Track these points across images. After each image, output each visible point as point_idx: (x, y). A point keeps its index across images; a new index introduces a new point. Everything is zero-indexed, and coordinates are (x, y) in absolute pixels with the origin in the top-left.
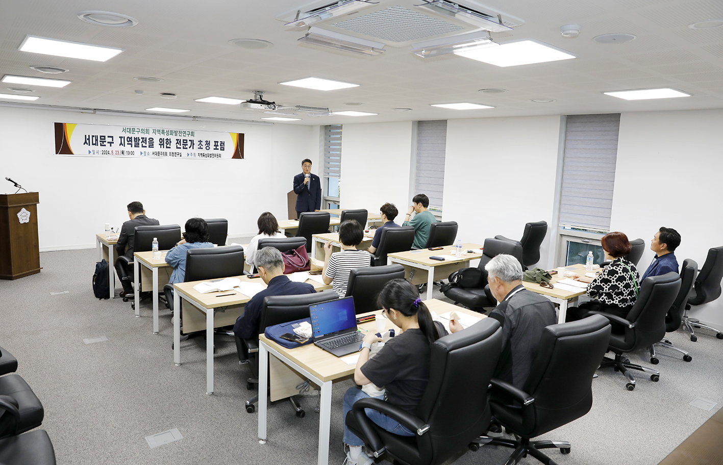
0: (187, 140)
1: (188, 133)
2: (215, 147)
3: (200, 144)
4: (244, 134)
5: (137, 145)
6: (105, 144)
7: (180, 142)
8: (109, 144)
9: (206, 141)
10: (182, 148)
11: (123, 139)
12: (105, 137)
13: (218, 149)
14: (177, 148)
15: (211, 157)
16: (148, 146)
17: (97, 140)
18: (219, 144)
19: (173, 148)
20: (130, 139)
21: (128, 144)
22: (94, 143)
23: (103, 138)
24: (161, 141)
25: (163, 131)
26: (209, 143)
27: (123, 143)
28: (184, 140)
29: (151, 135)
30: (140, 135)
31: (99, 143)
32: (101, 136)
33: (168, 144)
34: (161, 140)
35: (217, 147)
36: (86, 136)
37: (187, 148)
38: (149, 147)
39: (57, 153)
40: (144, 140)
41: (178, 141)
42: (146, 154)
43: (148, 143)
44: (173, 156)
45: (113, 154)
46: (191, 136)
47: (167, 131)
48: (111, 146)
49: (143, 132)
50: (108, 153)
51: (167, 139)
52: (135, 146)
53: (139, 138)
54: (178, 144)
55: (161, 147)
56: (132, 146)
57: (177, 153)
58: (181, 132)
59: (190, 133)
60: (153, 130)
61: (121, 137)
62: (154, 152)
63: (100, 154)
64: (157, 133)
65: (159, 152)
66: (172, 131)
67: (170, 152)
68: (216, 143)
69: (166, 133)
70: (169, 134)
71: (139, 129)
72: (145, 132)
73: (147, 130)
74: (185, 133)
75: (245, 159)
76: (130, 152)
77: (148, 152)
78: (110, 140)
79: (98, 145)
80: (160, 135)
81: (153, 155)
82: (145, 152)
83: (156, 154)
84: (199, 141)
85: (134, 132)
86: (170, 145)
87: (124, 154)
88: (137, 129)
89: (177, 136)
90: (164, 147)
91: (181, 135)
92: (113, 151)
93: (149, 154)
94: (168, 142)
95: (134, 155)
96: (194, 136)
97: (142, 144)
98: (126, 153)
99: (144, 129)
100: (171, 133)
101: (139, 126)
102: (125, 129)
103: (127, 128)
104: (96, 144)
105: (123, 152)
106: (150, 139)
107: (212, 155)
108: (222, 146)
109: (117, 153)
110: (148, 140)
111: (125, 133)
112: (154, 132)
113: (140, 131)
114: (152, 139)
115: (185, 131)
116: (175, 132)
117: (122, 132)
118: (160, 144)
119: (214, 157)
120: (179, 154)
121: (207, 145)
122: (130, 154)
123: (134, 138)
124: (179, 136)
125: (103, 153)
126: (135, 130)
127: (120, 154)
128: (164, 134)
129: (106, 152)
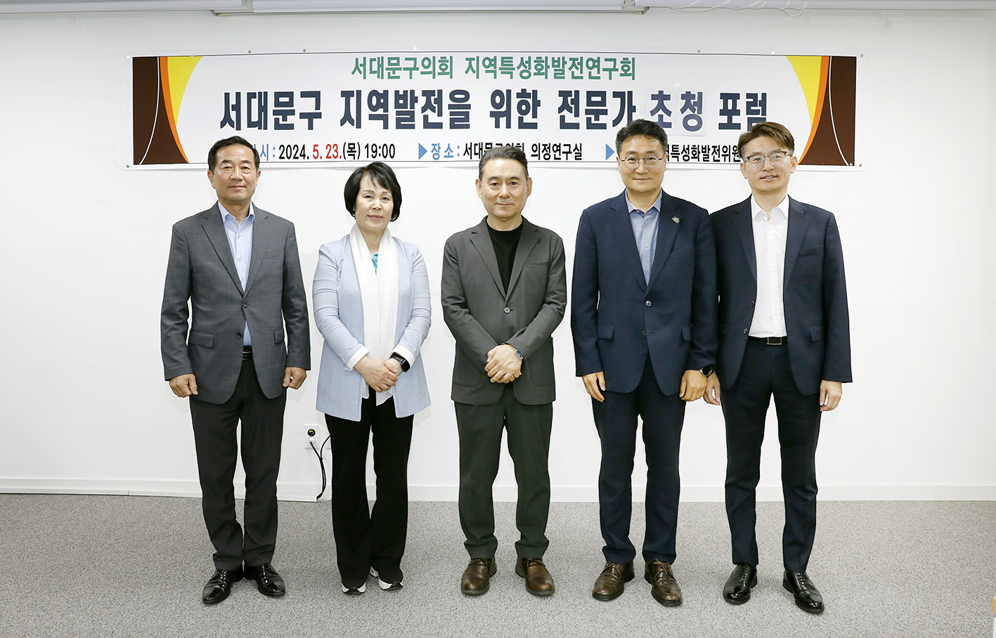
0: (603, 94)
1: (610, 65)
2: (724, 119)
3: (661, 106)
4: (854, 59)
5: (405, 122)
6: (290, 120)
7: (576, 101)
8: (306, 121)
9: (687, 96)
10: (583, 124)
11: (353, 100)
12: (290, 95)
13: (737, 126)
14: (564, 125)
15: (706, 159)
16: (446, 124)
17: (263, 109)
18: (742, 104)
19: (548, 129)
20: (379, 99)
21: (372, 117)
22: (255, 118)
23: (285, 101)
24: (498, 100)
25: (507, 61)
26: (699, 104)
27: (354, 115)
28: (590, 94)
29: (461, 81)
30: (419, 83)
31: (271, 119)
32: (278, 95)
33: (526, 112)
34: (500, 100)
35: (735, 119)
36: (227, 95)
37: (603, 126)
38: (453, 126)
39: (136, 162)
40: (433, 99)
41: (569, 100)
42: (442, 153)
43: (446, 111)
44: (547, 157)
45: (319, 157)
46: (621, 75)
47: (522, 63)
48: (311, 127)
49: (431, 69)
50: (301, 155)
51: (524, 90)
52: (399, 126)
53: (413, 92)
54: (565, 113)
55: (497, 126)
56: (386, 127)
57: (565, 145)
58: (579, 61)
59: (619, 66)
60: (467, 59)
61: (347, 95)
62: (469, 146)
63: (274, 160)
64: (482, 69)
65: (489, 146)
66: (543, 61)
67: (535, 145)
68: (730, 102)
69: (518, 68)
70: (533, 70)
71: (415, 60)
72: (438, 70)
73: (443, 60)
74: (596, 67)
75: (860, 165)
76: (380, 147)
77: (449, 148)
78: (308, 105)
79: (266, 128)
80: (495, 77)
81: (467, 157)
82: (437, 147)
83: (477, 151)
84: (654, 97)
85: (396, 71)
86: (535, 116)
87: (357, 154)
88: (407, 59)
89: (564, 78)
90: (508, 126)
91: (581, 73)
92: (317, 146)
93: (452, 152)
94: (527, 104)
95: (392, 157)
96: (633, 75)
97: (426, 117)
98: (364, 151)
99: (434, 57)
100: (539, 67)
101: (415, 49)
102: (362, 63)
103: (368, 57)
104: (261, 124)
105: (354, 148)
106: (456, 96)
107: (709, 149)
108: (757, 112)
109: (333, 152)
110: (446, 101)
111: (365, 78)
112: (470, 66)
113: (419, 65)
114: (463, 96)
115: (599, 58)
116: (556, 64)
117: (353, 73)
118: (492, 114)
119: (722, 159)
120: (572, 150)
121: (688, 112)
122: (380, 155)
123: (397, 92)
124: (573, 77)
125: (284, 155)
126: (398, 64)
127: (341, 157)
128: (511, 73)
129: (294, 152)
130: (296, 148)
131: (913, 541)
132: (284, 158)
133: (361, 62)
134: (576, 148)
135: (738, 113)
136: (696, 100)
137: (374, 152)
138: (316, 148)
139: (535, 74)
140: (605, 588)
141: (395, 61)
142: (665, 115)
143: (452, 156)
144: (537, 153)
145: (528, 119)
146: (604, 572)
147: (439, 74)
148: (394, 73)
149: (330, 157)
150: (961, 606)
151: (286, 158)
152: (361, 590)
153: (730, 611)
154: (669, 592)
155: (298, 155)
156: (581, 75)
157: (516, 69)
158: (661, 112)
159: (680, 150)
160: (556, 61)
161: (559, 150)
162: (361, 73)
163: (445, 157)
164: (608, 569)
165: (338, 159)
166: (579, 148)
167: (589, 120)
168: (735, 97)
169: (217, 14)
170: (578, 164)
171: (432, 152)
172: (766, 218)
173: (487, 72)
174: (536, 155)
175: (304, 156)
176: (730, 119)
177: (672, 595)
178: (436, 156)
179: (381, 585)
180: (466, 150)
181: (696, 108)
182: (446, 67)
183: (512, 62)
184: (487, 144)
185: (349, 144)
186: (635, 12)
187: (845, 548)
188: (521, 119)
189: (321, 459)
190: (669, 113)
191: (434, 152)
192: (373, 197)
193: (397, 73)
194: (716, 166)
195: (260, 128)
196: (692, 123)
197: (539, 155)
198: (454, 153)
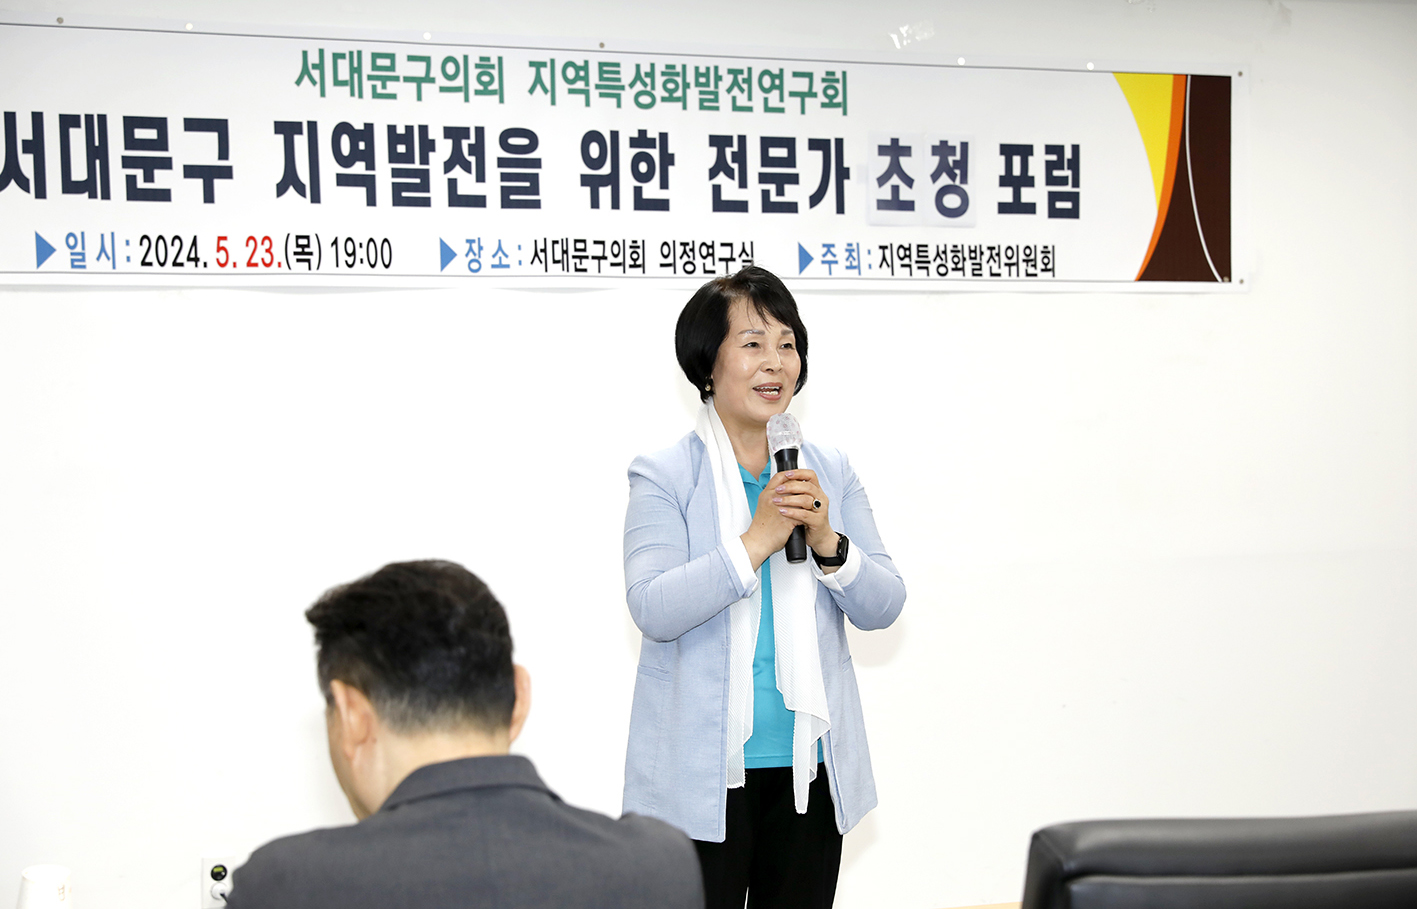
0: (789, 143)
1: (802, 85)
2: (1007, 195)
3: (895, 168)
4: (1228, 80)
5: (411, 192)
6: (162, 179)
7: (741, 157)
8: (198, 183)
9: (942, 149)
10: (756, 203)
11: (301, 142)
12: (160, 124)
13: (1030, 209)
15: (977, 272)
16: (494, 198)
17: (97, 152)
18: (1037, 166)
19: (689, 211)
20: (356, 141)
21: (343, 180)
22: (79, 173)
23: (148, 138)
24: (594, 150)
25: (608, 70)
26: (963, 164)
27: (303, 173)
29: (518, 108)
30: (437, 111)
31: (118, 176)
32: (131, 123)
33: (645, 178)
34: (598, 151)
35: (1027, 195)
36: (10, 119)
37: (792, 208)
38: (506, 203)
40: (466, 146)
41: (727, 154)
42: (487, 259)
43: (493, 171)
44: (689, 268)
45: (230, 264)
46: (824, 105)
47: (638, 77)
48: (209, 197)
49: (459, 82)
50: (189, 259)
51: (642, 133)
52: (398, 201)
53: (424, 129)
54: (721, 179)
55: (595, 204)
56: (371, 200)
57: (723, 245)
58: (745, 76)
59: (818, 87)
61: (288, 130)
62: (541, 246)
63: (129, 267)
64: (561, 86)
65: (580, 246)
66: (677, 74)
67: (665, 243)
68: (1017, 160)
69: (632, 85)
70: (659, 92)
71: (427, 60)
72: (474, 85)
74: (777, 87)
75: (1242, 282)
76: (361, 245)
77: (500, 248)
78: (202, 149)
79: (106, 195)
80: (588, 104)
81: (538, 267)
82: (475, 247)
83: (558, 257)
84: (883, 150)
85: (389, 84)
86: (664, 185)
87: (314, 259)
88: (411, 58)
89: (717, 108)
90: (616, 205)
91: (750, 99)
92: (225, 238)
93: (506, 256)
94: (649, 159)
95: (387, 266)
96: (844, 105)
97: (452, 183)
98: (328, 252)
99: (466, 58)
100: (671, 86)
101: (427, 37)
102: (317, 61)
103: (329, 49)
104: (93, 186)
105: (308, 246)
106: (513, 141)
107: (982, 253)
108: (1063, 181)
109: (261, 253)
110: (493, 151)
111: (323, 94)
112: (538, 80)
113: (436, 72)
114: (524, 141)
115: (781, 71)
116: (702, 80)
117: (297, 83)
118: (585, 180)
119: (1004, 270)
120: (735, 255)
121: (944, 180)
122: (361, 261)
123: (392, 129)
124: (736, 108)
125: (151, 258)
126: (392, 68)
127: (279, 265)
128: (618, 97)
129: (173, 251)
130: (177, 242)
132: (150, 264)
133: (313, 59)
134: (744, 250)
135: (1030, 182)
136: (958, 157)
137: (349, 255)
138: (222, 243)
139: (664, 99)
141: (387, 62)
142: (903, 188)
143: (508, 266)
144: (670, 260)
147: (477, 92)
149: (256, 265)
151: (155, 263)
155: (182, 258)
156: (749, 104)
157: (627, 88)
158: (895, 180)
159: (932, 254)
160: (702, 75)
161: (713, 255)
162: (314, 82)
163: (493, 266)
165: (274, 268)
166: (748, 251)
167: (766, 194)
168: (1026, 151)
171: (467, 255)
173: (571, 91)
174: (669, 265)
175: (196, 260)
176: (1017, 195)
178: (475, 266)
180: (536, 254)
181: (958, 172)
183: (618, 73)
184: (576, 241)
185: (297, 237)
188: (638, 191)
190: (909, 182)
191: (471, 256)
193: (392, 87)
194: (995, 283)
195: (93, 195)
196: (953, 201)
197: (673, 265)
198: (511, 261)
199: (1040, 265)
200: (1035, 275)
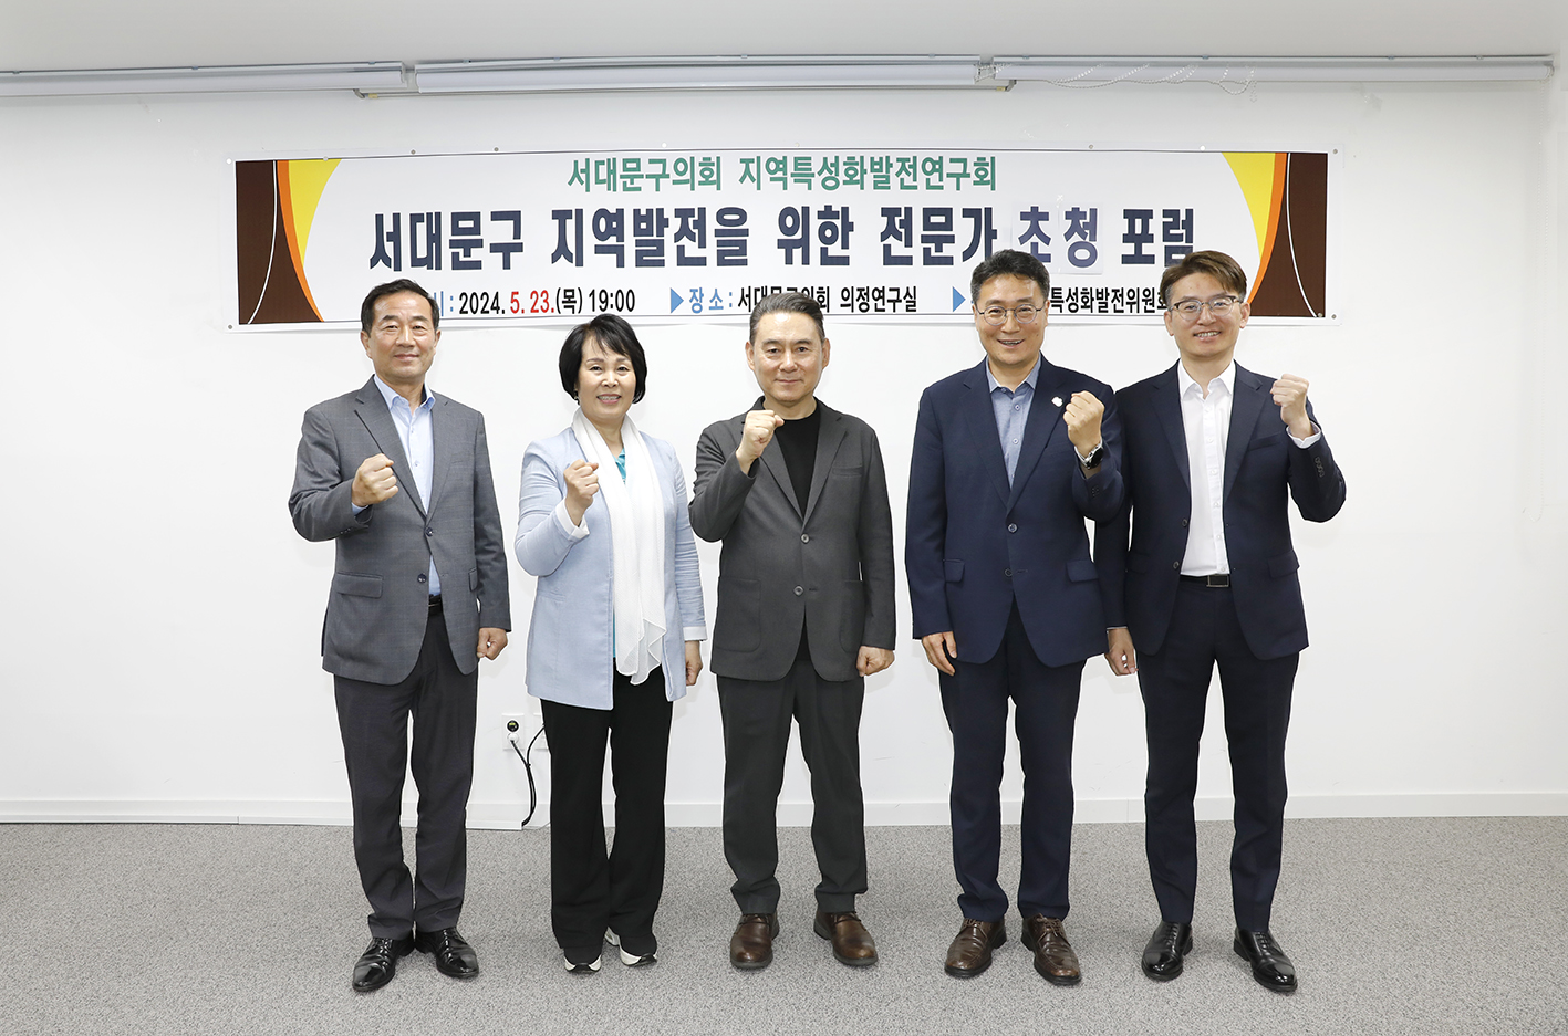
0: (947, 212)
1: (958, 168)
2: (1130, 249)
3: (1035, 230)
4: (1324, 156)
5: (650, 256)
6: (476, 254)
7: (907, 223)
8: (500, 256)
9: (1074, 214)
10: (918, 258)
11: (571, 224)
12: (475, 217)
13: (1149, 259)
14: (889, 259)
15: (1103, 309)
16: (712, 258)
17: (434, 238)
18: (1156, 227)
19: (865, 264)
20: (611, 222)
21: (599, 250)
22: (422, 253)
23: (467, 226)
24: (789, 221)
25: (802, 163)
26: (1092, 225)
27: (572, 247)
28: (928, 212)
29: (733, 193)
30: (670, 198)
31: (447, 253)
32: (457, 217)
33: (832, 240)
34: (793, 224)
35: (1147, 249)
36: (379, 219)
37: (948, 261)
38: (721, 262)
39: (243, 321)
40: (692, 222)
41: (896, 222)
42: (706, 303)
43: (711, 240)
44: (864, 307)
45: (520, 310)
46: (975, 183)
47: (825, 166)
48: (507, 265)
49: (687, 176)
50: (492, 308)
51: (828, 208)
52: (640, 263)
53: (660, 211)
54: (891, 240)
55: (789, 261)
56: (621, 263)
57: (891, 290)
58: (911, 163)
59: (971, 169)
60: (742, 161)
61: (561, 216)
62: (746, 292)
63: (452, 315)
64: (765, 176)
66: (857, 164)
67: (846, 289)
68: (1138, 222)
69: (820, 173)
70: (842, 177)
71: (663, 162)
72: (698, 178)
73: (706, 162)
74: (937, 171)
75: (1334, 317)
76: (612, 295)
77: (716, 295)
78: (502, 232)
79: (439, 267)
80: (785, 188)
81: (743, 308)
82: (698, 294)
84: (1024, 216)
85: (635, 180)
86: (845, 245)
87: (577, 306)
88: (651, 161)
89: (889, 188)
90: (806, 261)
91: (915, 180)
92: (517, 293)
93: (721, 301)
94: (833, 228)
95: (630, 310)
96: (992, 183)
97: (681, 249)
98: (587, 301)
99: (692, 158)
100: (851, 172)
101: (664, 146)
102: (584, 167)
103: (593, 158)
104: (431, 261)
105: (573, 297)
107: (1108, 294)
108: (1178, 238)
109: (541, 302)
110: (712, 224)
111: (588, 190)
112: (747, 172)
113: (670, 170)
114: (737, 217)
115: (941, 158)
116: (877, 167)
117: (570, 183)
118: (781, 244)
119: (1126, 308)
120: (901, 297)
121: (1076, 238)
122: (612, 306)
123: (636, 212)
124: (903, 187)
125: (467, 308)
126: (638, 169)
127: (553, 310)
128: (809, 182)
129: (481, 303)
130: (485, 296)
131: (1421, 880)
132: (466, 312)
133: (582, 166)
135: (1150, 239)
136: (1088, 220)
137: (603, 302)
138: (515, 297)
139: (845, 182)
140: (964, 958)
141: (634, 165)
142: (1041, 244)
143: (722, 308)
144: (849, 301)
145: (835, 250)
146: (960, 933)
147: (700, 183)
148: (632, 183)
149: (537, 311)
150: (1502, 980)
151: (470, 312)
152: (594, 966)
153: (1154, 992)
154: (1060, 963)
155: (488, 308)
156: (915, 184)
157: (816, 175)
158: (1035, 239)
159: (1065, 295)
160: (877, 163)
161: (883, 298)
162: (582, 183)
163: (711, 308)
164: (966, 930)
165: (549, 313)
166: (912, 293)
167: (927, 251)
168: (1146, 215)
169: (364, 95)
170: (911, 318)
171: (691, 301)
172: (1201, 396)
173: (772, 179)
174: (849, 305)
175: (497, 308)
176: (1138, 249)
177: (1065, 969)
178: (697, 308)
179: (623, 959)
180: (743, 299)
181: (1087, 231)
182: (710, 172)
183: (810, 164)
185: (566, 291)
186: (996, 88)
187: (1320, 891)
188: (824, 251)
189: (528, 766)
190: (1047, 240)
191: (694, 301)
192: (604, 370)
193: (637, 183)
194: (1118, 319)
195: (430, 268)
196: (1082, 254)
197: (852, 305)
198: (725, 303)
199: (1157, 304)
200: (1153, 311)
